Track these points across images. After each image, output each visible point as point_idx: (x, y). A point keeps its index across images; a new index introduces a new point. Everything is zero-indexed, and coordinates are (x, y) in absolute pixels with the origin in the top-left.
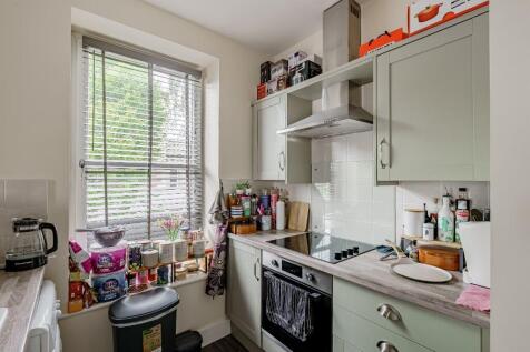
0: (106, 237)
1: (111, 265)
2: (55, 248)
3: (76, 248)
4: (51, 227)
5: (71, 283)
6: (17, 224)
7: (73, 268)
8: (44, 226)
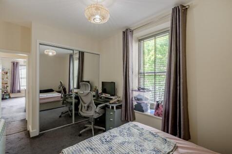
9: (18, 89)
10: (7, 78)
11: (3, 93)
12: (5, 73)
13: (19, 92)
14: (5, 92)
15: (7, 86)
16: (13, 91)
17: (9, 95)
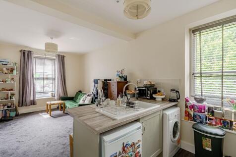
0: (197, 100)
1: (198, 110)
2: (179, 98)
3: (187, 101)
4: (178, 92)
5: (186, 111)
6: (172, 90)
7: (186, 107)
8: (177, 92)
9: (32, 99)
10: (12, 79)
11: (6, 108)
12: (8, 69)
13: (33, 103)
14: (10, 104)
15: (13, 95)
16: (22, 103)
17: (16, 110)
